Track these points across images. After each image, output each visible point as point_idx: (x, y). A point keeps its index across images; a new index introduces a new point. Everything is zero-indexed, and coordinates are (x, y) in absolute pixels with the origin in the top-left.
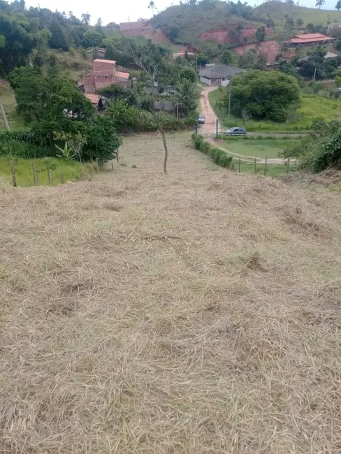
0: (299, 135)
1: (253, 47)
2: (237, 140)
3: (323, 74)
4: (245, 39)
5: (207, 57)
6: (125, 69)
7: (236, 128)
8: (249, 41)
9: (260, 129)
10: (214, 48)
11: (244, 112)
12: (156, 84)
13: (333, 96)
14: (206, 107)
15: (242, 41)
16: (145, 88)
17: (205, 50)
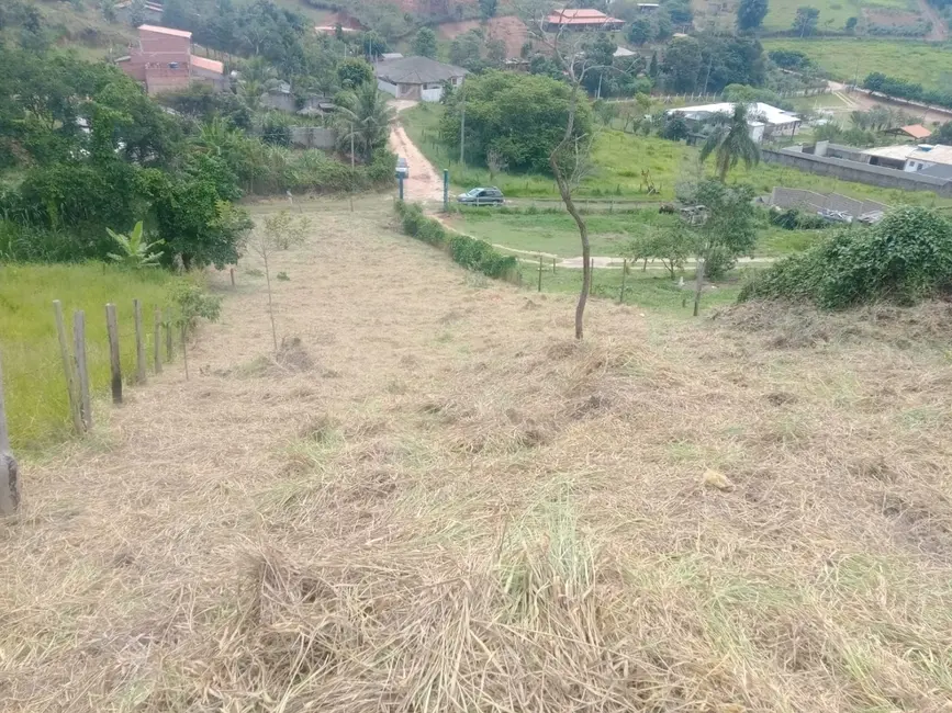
0: (608, 206)
1: (474, 25)
2: (488, 214)
3: (614, 87)
4: (460, 9)
5: (383, 39)
6: (212, 52)
7: (481, 190)
8: (466, 13)
9: (528, 192)
10: (397, 22)
11: (492, 156)
12: (286, 89)
13: (639, 131)
14: (403, 143)
15: (452, 11)
16: (264, 95)
17: (378, 25)
